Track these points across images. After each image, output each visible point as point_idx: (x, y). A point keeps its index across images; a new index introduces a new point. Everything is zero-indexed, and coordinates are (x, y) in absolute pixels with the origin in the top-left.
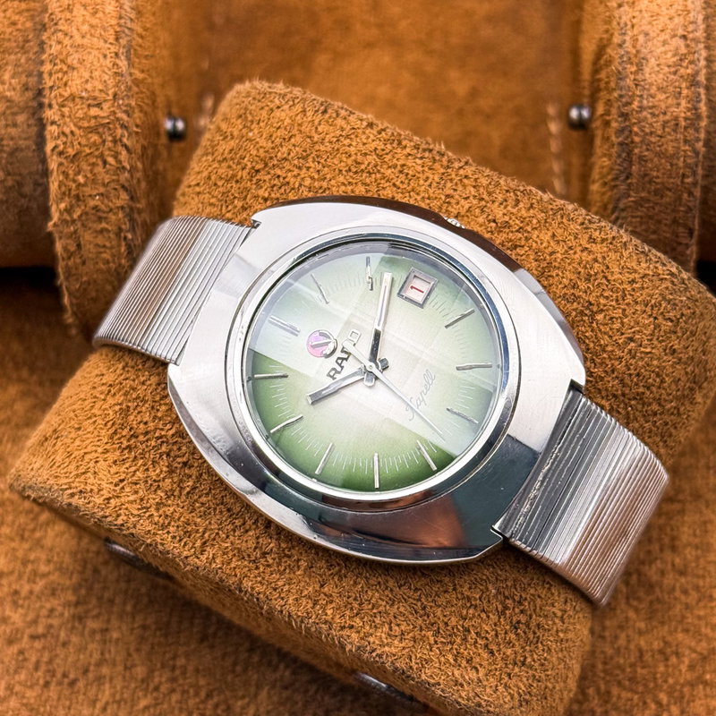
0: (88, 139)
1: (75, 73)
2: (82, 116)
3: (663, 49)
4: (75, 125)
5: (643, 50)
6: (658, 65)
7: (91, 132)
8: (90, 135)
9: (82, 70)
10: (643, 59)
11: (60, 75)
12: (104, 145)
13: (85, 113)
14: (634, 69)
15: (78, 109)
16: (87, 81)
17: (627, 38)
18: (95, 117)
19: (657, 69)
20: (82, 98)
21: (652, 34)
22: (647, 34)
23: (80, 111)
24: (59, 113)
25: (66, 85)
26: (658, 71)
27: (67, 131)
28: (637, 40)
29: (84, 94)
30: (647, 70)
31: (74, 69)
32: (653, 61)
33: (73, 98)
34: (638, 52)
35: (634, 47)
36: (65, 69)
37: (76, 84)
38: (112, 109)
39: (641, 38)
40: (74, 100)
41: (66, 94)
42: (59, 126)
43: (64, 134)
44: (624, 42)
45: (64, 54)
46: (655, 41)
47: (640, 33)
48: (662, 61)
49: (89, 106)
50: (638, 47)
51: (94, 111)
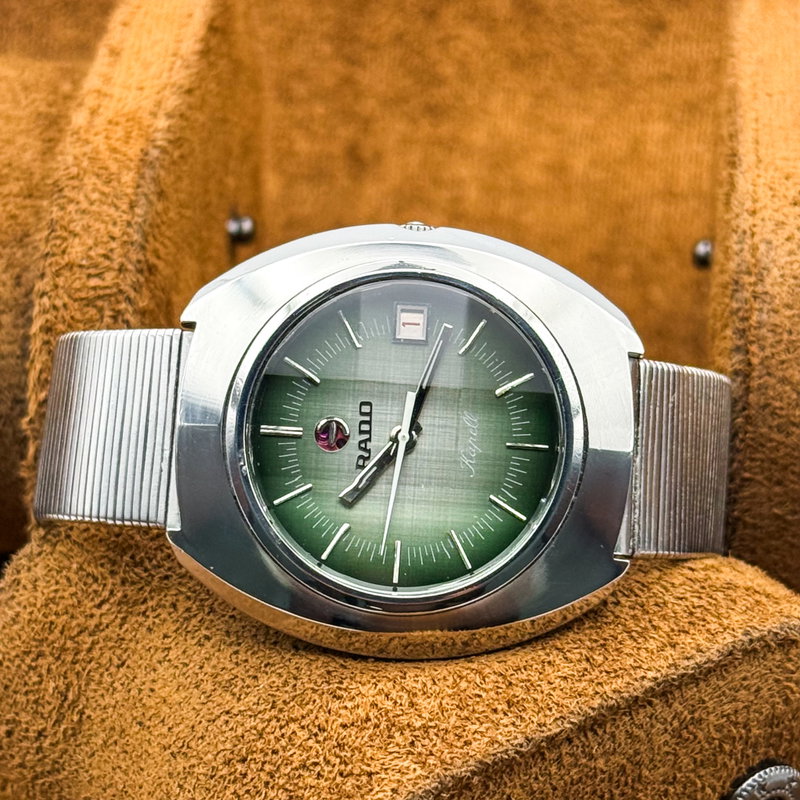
0: (84, 314)
1: (77, 240)
2: (78, 287)
3: (788, 259)
4: (70, 296)
5: (765, 259)
6: (782, 276)
7: (87, 305)
8: (86, 310)
9: (85, 237)
10: (764, 269)
11: (58, 242)
12: (102, 322)
13: (84, 283)
14: (752, 279)
15: (75, 280)
16: (90, 248)
17: (746, 247)
18: (94, 288)
19: (780, 280)
20: (81, 266)
21: (775, 243)
22: (769, 243)
23: (78, 282)
24: (52, 283)
25: (64, 252)
26: (782, 283)
27: (59, 303)
28: (758, 249)
29: (84, 262)
30: (768, 281)
31: (76, 235)
32: (776, 272)
33: (70, 266)
34: (758, 261)
35: (753, 256)
36: (65, 234)
37: (76, 250)
38: (116, 281)
39: (763, 247)
40: (72, 268)
41: (63, 263)
42: (50, 298)
43: (55, 307)
44: (742, 250)
45: (66, 219)
46: (779, 250)
47: (761, 241)
48: (787, 272)
49: (89, 276)
50: (758, 255)
51: (93, 282)
